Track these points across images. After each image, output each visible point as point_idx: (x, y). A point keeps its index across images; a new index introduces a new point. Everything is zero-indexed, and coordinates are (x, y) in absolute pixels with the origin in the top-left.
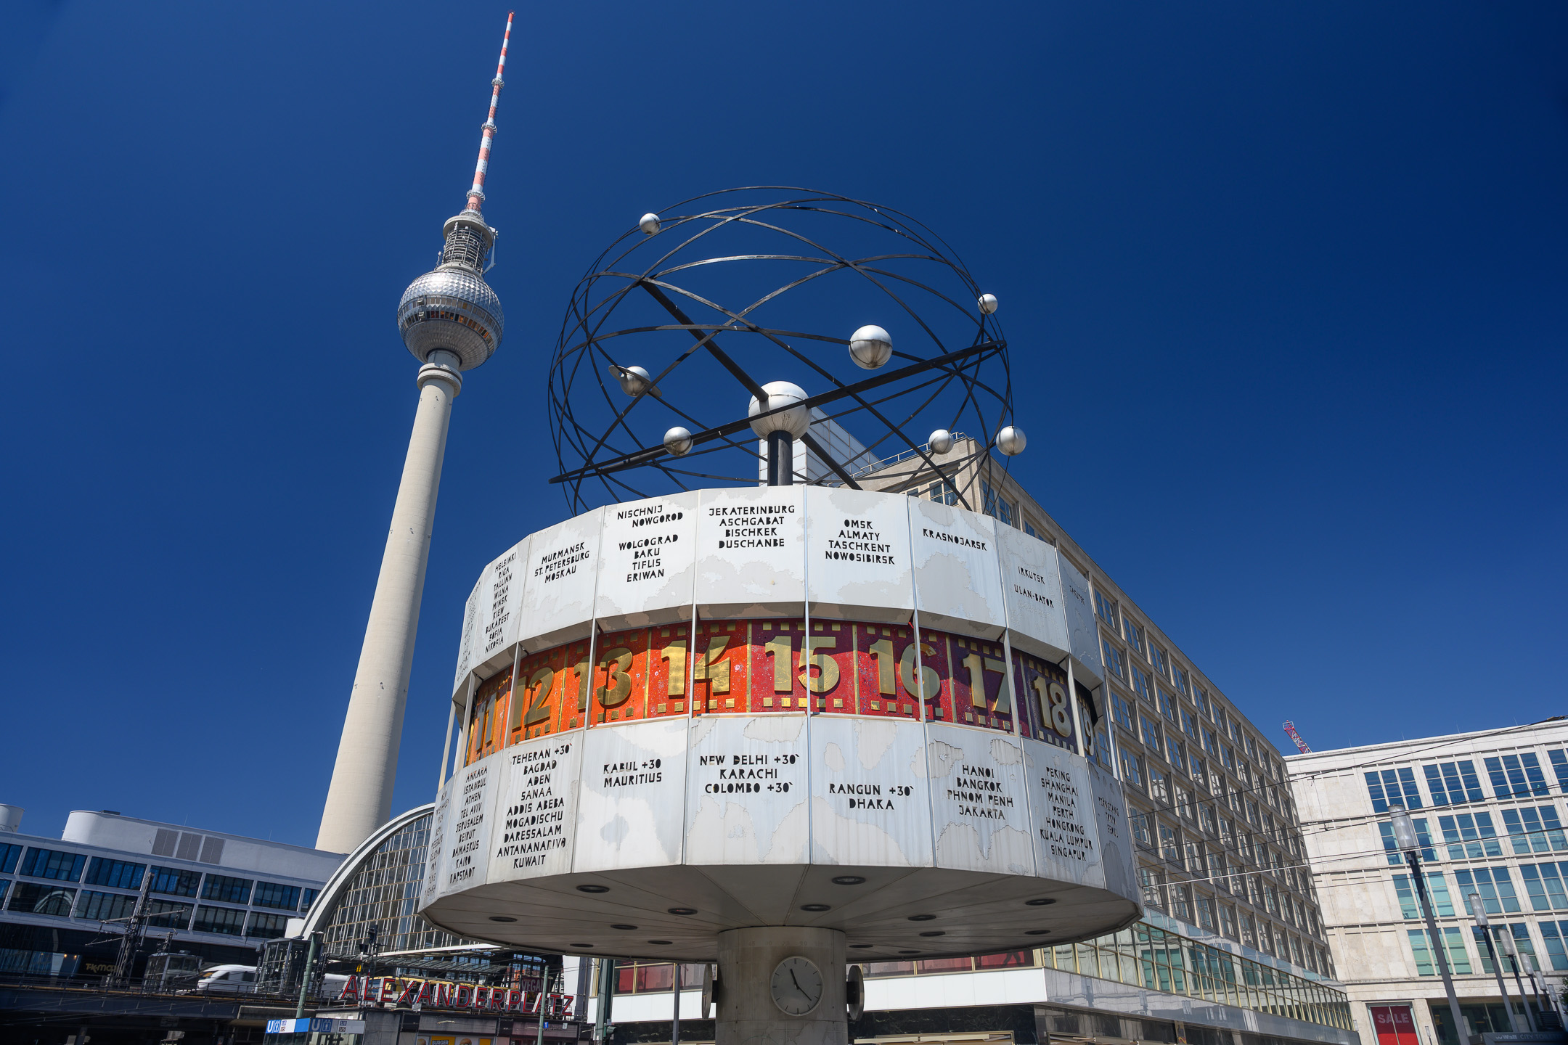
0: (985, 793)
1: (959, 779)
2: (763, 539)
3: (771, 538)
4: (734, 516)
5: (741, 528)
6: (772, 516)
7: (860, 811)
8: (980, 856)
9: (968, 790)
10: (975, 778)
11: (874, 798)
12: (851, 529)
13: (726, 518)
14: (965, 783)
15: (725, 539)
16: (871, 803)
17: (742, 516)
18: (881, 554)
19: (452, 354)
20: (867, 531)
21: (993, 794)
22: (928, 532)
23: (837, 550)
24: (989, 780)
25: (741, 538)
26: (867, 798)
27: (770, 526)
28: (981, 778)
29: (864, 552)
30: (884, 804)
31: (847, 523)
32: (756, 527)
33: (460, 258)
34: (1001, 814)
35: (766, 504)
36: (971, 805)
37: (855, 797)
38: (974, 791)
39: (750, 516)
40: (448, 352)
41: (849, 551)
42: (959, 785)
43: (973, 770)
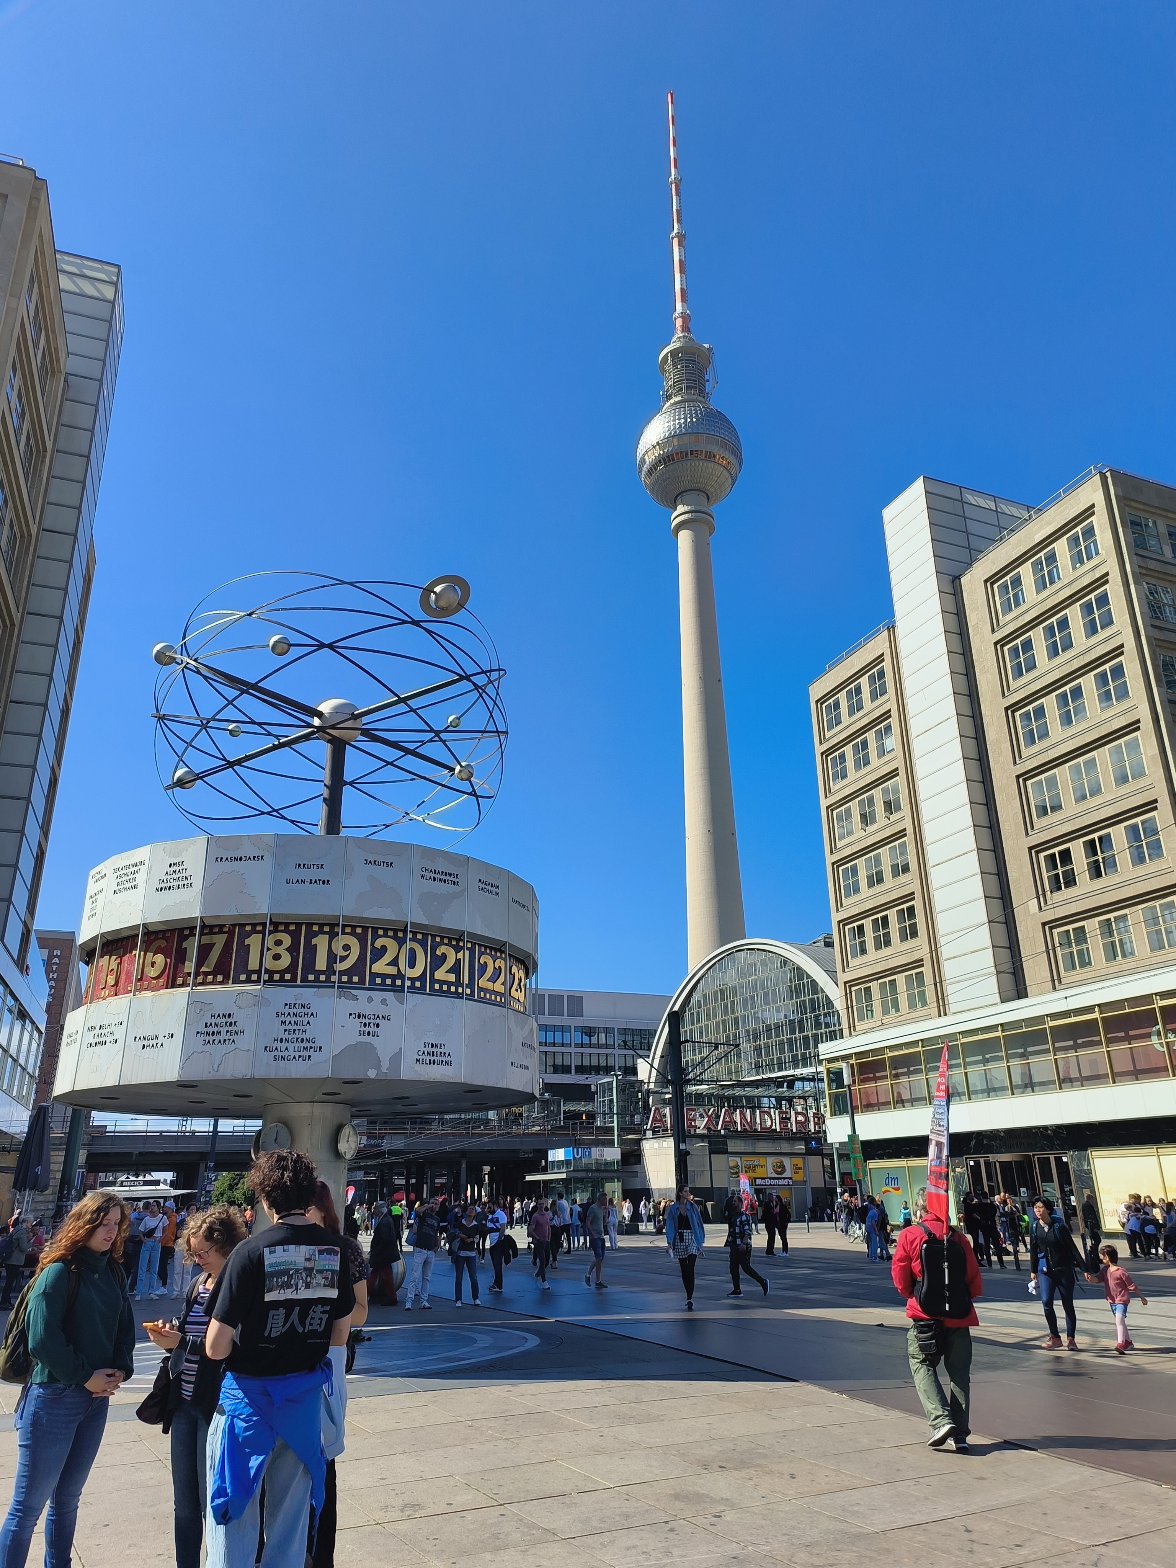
0: (224, 1030)
1: (206, 1023)
2: (130, 885)
3: (133, 884)
4: (121, 872)
5: (123, 879)
6: (136, 869)
7: (147, 1050)
8: (211, 1070)
9: (210, 1030)
10: (219, 1020)
11: (154, 1042)
12: (172, 869)
13: (118, 874)
14: (211, 1025)
15: (116, 888)
16: (153, 1046)
17: (125, 872)
18: (186, 882)
19: (696, 492)
20: (181, 868)
21: (230, 1029)
22: (219, 860)
23: (163, 885)
24: (229, 1020)
25: (123, 886)
26: (151, 1042)
27: (134, 876)
28: (224, 1020)
29: (176, 883)
30: (159, 1045)
31: (170, 865)
32: (129, 878)
33: (681, 389)
34: (233, 1041)
35: (134, 862)
36: (211, 1038)
37: (145, 1043)
38: (216, 1029)
39: (128, 871)
40: (692, 492)
41: (169, 884)
42: (206, 1026)
43: (219, 1016)
